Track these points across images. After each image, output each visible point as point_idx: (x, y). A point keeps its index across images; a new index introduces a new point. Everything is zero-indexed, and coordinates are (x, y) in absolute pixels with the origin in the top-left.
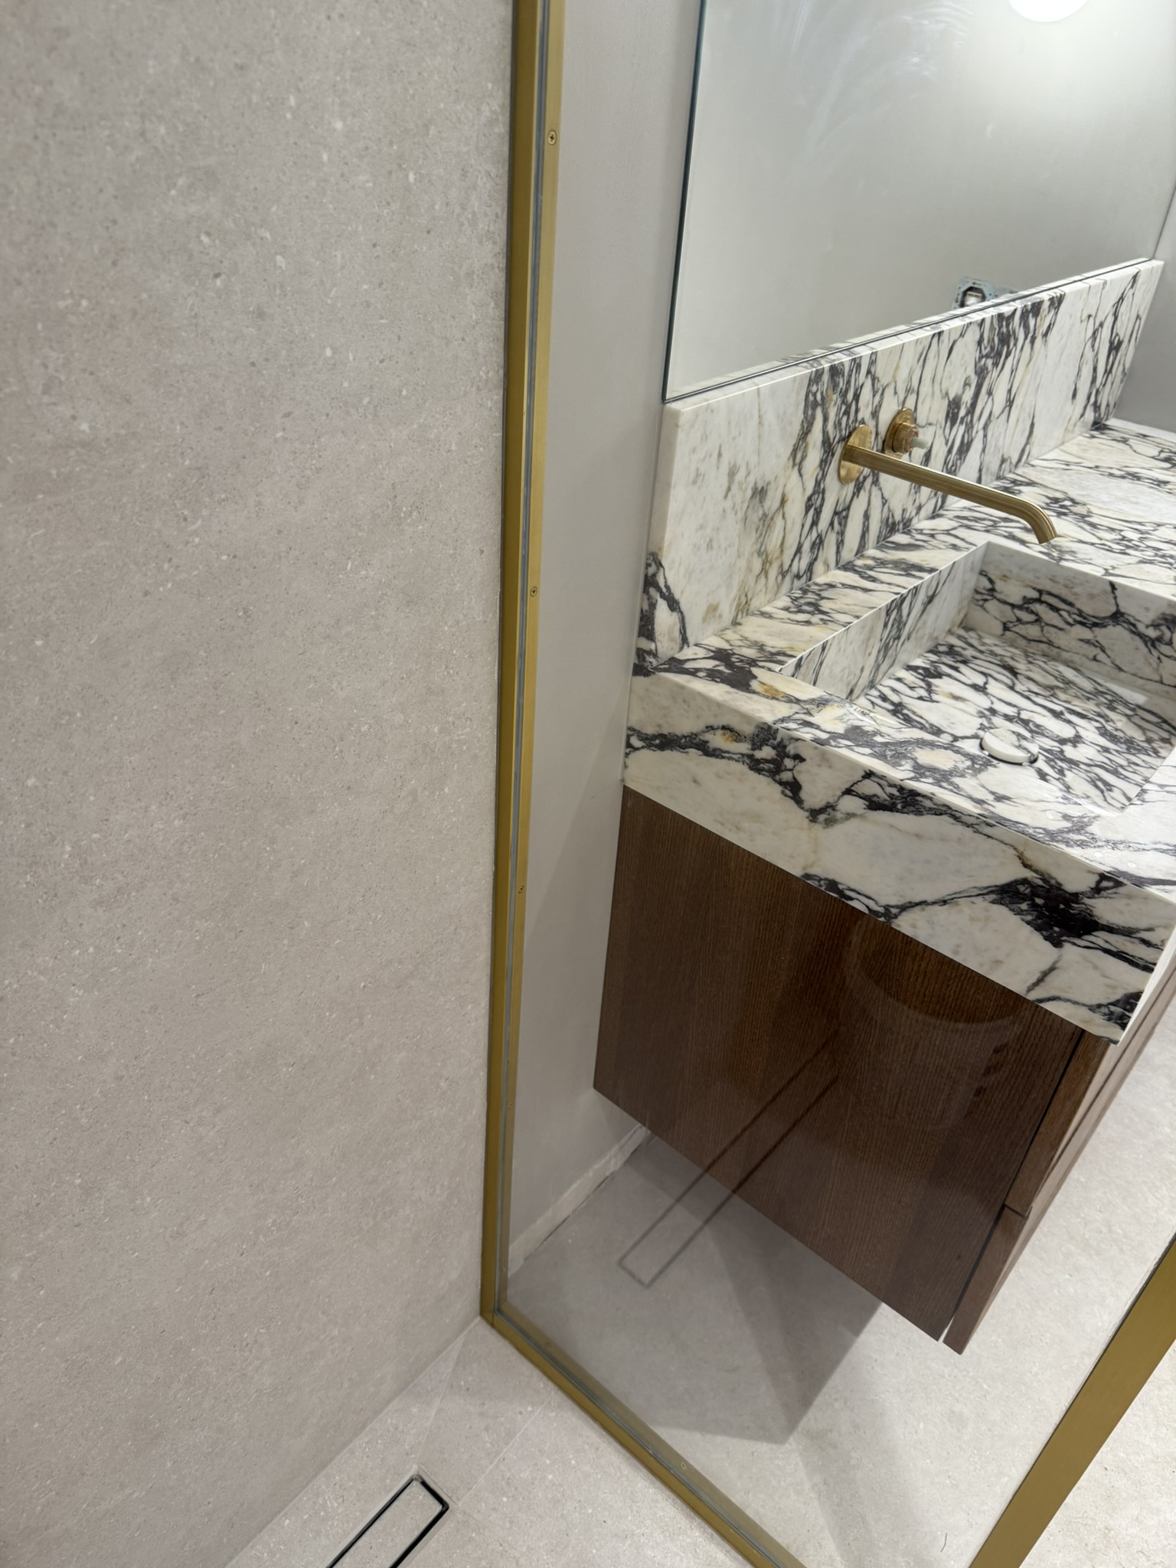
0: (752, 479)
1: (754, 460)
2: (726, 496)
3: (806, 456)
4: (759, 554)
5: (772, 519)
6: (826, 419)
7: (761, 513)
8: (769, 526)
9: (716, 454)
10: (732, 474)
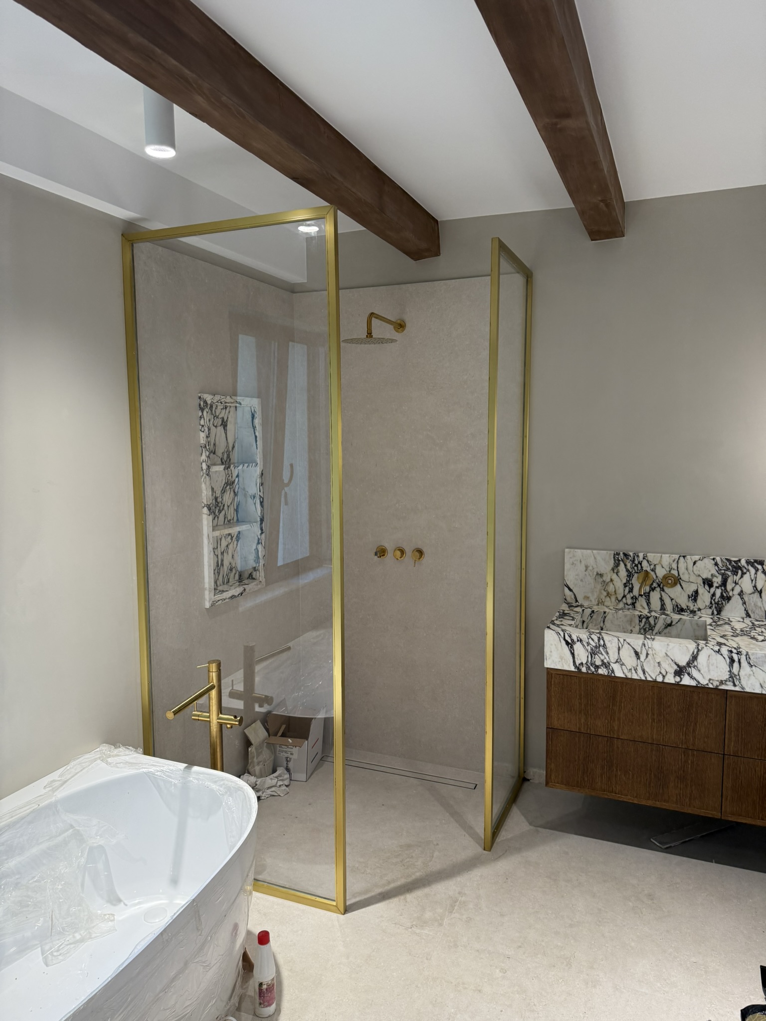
0: (595, 570)
1: (595, 566)
2: (586, 570)
3: (619, 572)
4: (604, 590)
5: (608, 583)
6: (625, 565)
7: (602, 580)
8: (606, 585)
9: (579, 561)
10: (587, 567)
